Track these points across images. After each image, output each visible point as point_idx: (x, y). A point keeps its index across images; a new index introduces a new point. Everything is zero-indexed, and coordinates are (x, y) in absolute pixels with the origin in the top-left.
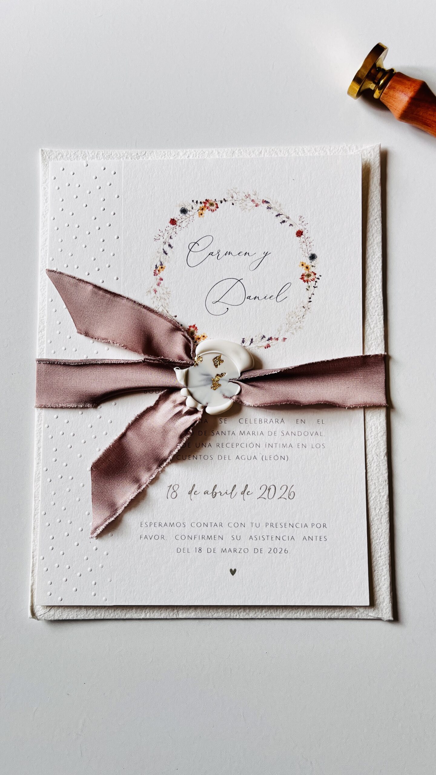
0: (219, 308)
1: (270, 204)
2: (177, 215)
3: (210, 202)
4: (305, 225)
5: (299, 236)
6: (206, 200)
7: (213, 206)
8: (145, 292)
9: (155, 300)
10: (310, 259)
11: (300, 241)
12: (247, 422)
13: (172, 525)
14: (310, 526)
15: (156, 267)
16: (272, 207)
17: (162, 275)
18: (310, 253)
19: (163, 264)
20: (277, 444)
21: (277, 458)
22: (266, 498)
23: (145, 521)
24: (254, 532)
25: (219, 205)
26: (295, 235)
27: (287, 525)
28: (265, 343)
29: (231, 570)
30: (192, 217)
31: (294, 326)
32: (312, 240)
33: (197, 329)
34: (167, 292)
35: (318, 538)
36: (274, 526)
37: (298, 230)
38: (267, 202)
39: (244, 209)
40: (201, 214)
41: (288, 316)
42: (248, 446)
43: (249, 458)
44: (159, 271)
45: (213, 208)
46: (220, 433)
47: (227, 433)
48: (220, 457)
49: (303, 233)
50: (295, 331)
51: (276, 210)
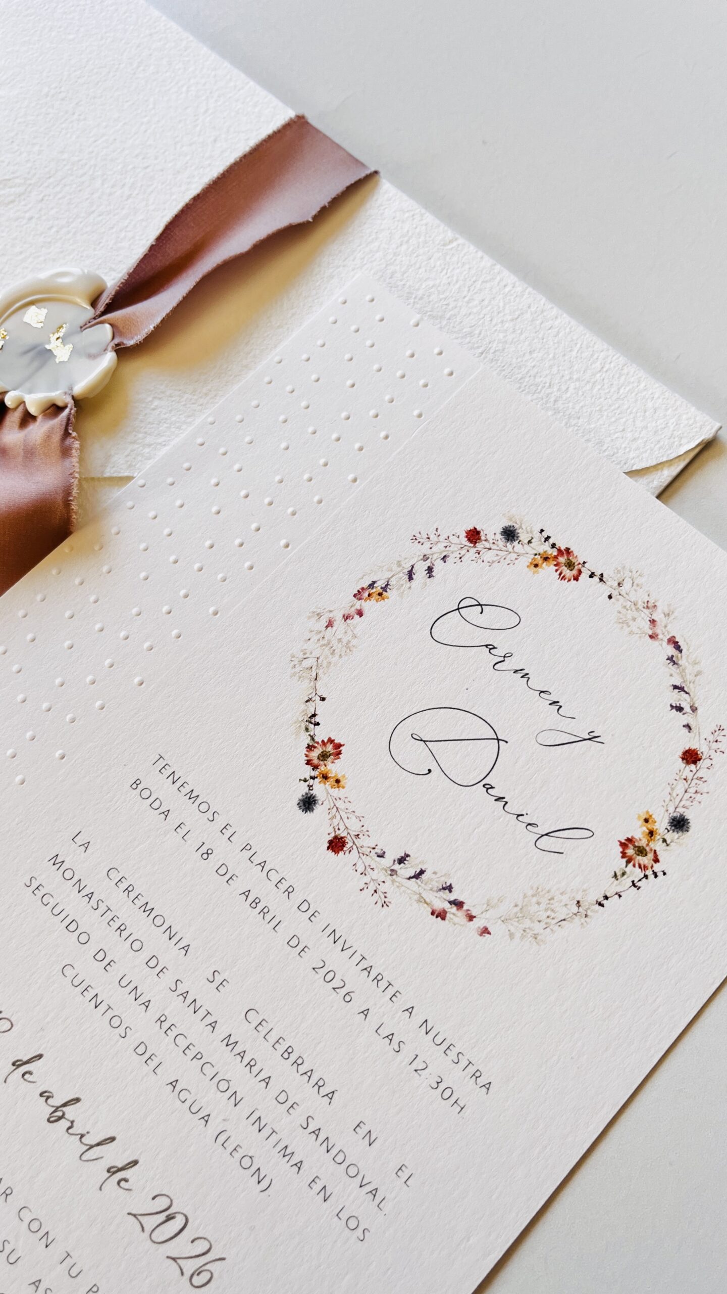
0: (418, 757)
1: (679, 655)
2: (491, 530)
3: (571, 558)
4: (716, 751)
5: (686, 760)
6: (568, 550)
7: (571, 570)
8: (311, 610)
9: (316, 638)
10: (672, 823)
11: (680, 771)
12: (260, 1028)
15: (372, 585)
16: (680, 662)
17: (368, 606)
18: (681, 810)
19: (388, 590)
20: (274, 1134)
21: (248, 1163)
22: (145, 1229)
25: (584, 576)
26: (680, 753)
28: (440, 904)
30: (515, 556)
31: (527, 923)
32: (706, 790)
33: (339, 758)
34: (349, 642)
37: (693, 748)
38: (679, 647)
39: (623, 623)
40: (536, 566)
41: (530, 893)
42: (216, 1080)
43: (194, 1109)
44: (369, 595)
45: (567, 572)
46: (190, 999)
47: (202, 1013)
48: (142, 1050)
49: (699, 763)
50: (520, 935)
51: (682, 674)
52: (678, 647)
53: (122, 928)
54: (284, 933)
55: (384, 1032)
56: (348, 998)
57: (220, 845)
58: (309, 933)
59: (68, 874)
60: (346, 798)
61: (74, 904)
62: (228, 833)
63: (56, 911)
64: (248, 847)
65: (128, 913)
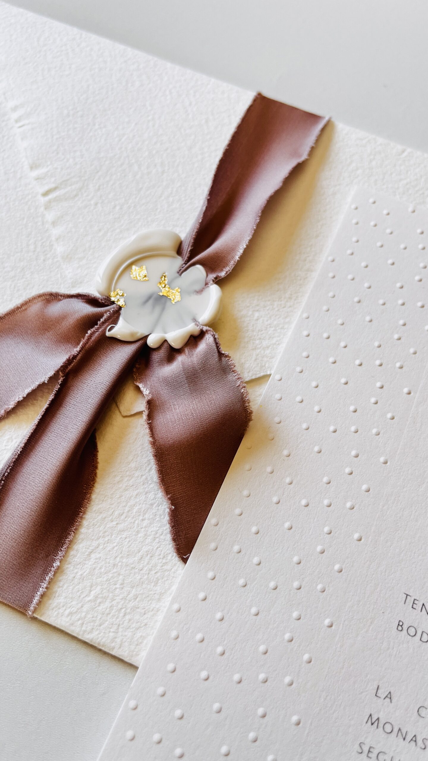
59: (388, 728)
61: (407, 753)
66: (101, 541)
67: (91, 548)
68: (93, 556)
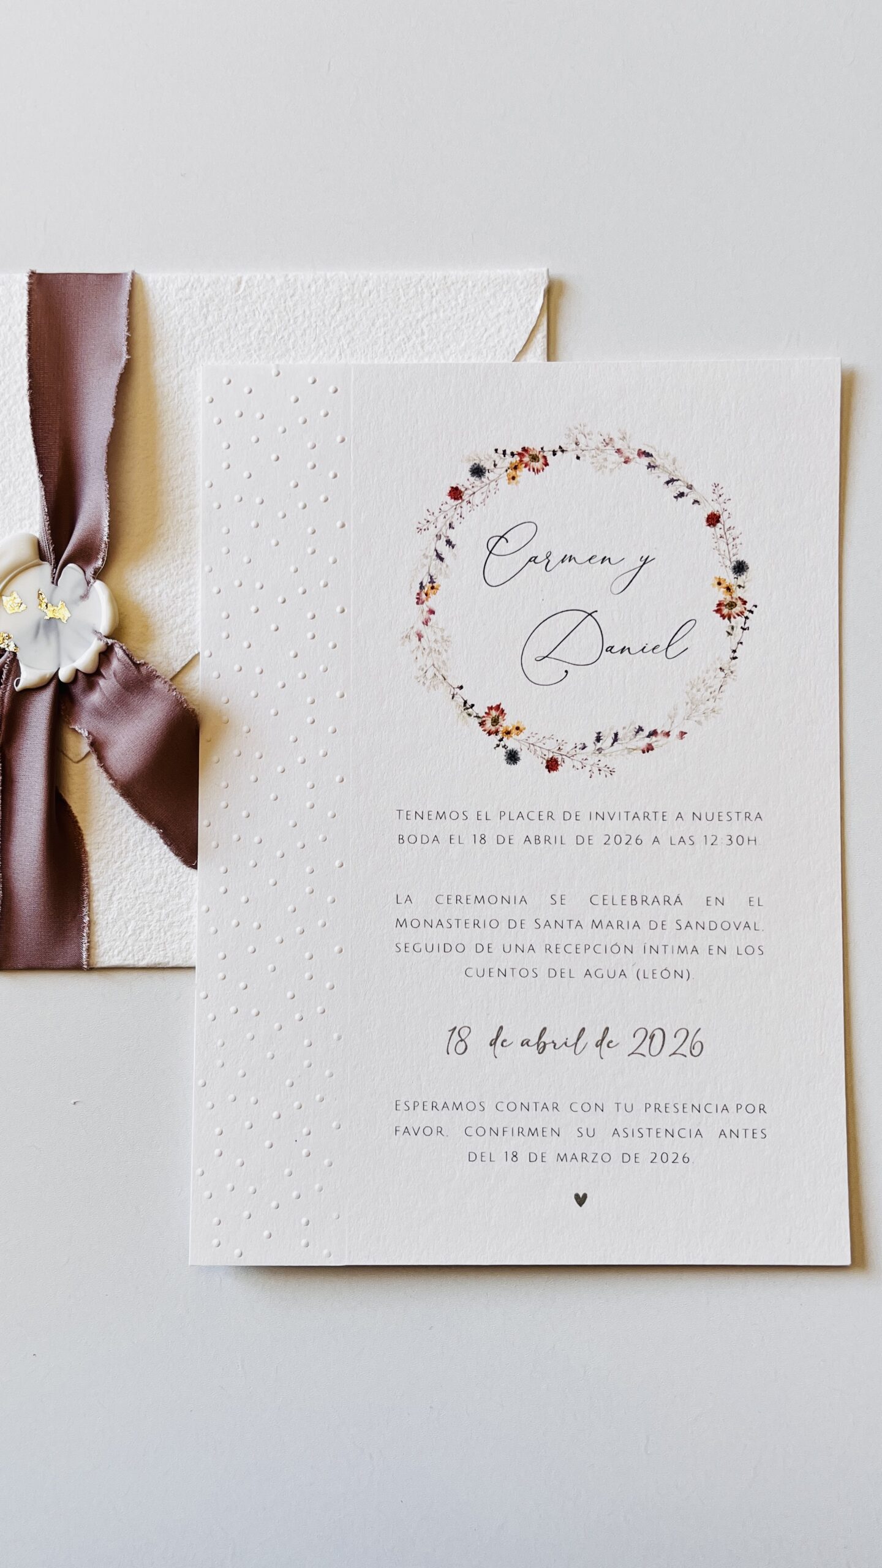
0: (549, 670)
1: (653, 459)
2: (463, 479)
3: (531, 453)
4: (725, 503)
5: (712, 524)
6: (524, 449)
7: (538, 461)
8: (399, 638)
9: (419, 654)
10: (735, 572)
11: (714, 534)
12: (606, 902)
13: (458, 1107)
14: (732, 1108)
15: (422, 587)
16: (657, 464)
17: (431, 602)
18: (734, 559)
19: (435, 580)
20: (666, 947)
21: (667, 973)
22: (644, 1054)
23: (403, 1100)
24: (622, 1120)
25: (550, 458)
26: (705, 523)
27: (689, 1108)
28: (642, 741)
29: (577, 1196)
30: (494, 484)
31: (702, 708)
32: (738, 533)
33: (505, 714)
34: (442, 637)
35: (750, 1133)
36: (662, 1108)
37: (709, 513)
38: (648, 453)
39: (600, 468)
40: (514, 478)
41: (689, 688)
42: (608, 950)
43: (612, 975)
44: (426, 595)
45: (538, 465)
46: (552, 924)
47: (566, 924)
48: (552, 973)
49: (721, 520)
50: (704, 718)
51: (665, 470)
52: (648, 455)
53: (476, 922)
54: (569, 840)
55: (676, 840)
56: (639, 842)
57: (484, 828)
58: (584, 827)
59: (415, 924)
60: (532, 733)
61: (437, 936)
62: (483, 817)
63: (429, 949)
64: (503, 814)
65: (472, 912)
66: (115, 883)
67: (109, 893)
68: (114, 898)
